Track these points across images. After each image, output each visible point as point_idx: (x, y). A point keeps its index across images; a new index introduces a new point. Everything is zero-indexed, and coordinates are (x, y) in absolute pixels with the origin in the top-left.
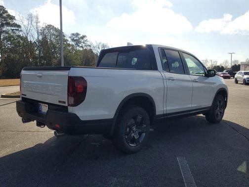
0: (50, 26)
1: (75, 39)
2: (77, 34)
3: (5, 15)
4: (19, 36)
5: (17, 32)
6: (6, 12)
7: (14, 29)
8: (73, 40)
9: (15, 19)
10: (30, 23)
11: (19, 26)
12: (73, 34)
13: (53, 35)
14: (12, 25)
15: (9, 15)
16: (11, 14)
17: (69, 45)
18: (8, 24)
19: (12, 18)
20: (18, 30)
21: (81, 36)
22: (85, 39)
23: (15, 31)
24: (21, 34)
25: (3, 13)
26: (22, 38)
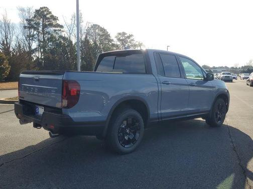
0: (97, 25)
1: (121, 38)
2: (124, 34)
3: (48, 16)
4: (61, 37)
5: (59, 32)
6: (50, 13)
7: (56, 30)
8: (119, 40)
9: (58, 19)
10: (73, 22)
11: (62, 27)
12: (120, 34)
13: (99, 35)
14: (55, 26)
15: (52, 16)
16: (54, 15)
17: (113, 45)
18: (51, 25)
19: (55, 19)
20: (60, 30)
21: (128, 35)
22: (131, 38)
23: (57, 31)
24: (63, 34)
25: (47, 14)
26: (64, 38)
